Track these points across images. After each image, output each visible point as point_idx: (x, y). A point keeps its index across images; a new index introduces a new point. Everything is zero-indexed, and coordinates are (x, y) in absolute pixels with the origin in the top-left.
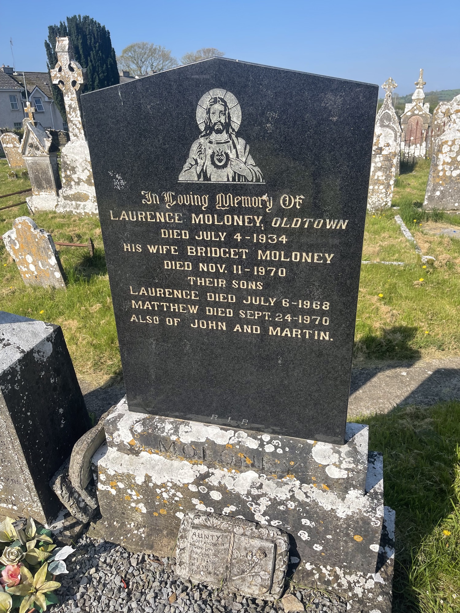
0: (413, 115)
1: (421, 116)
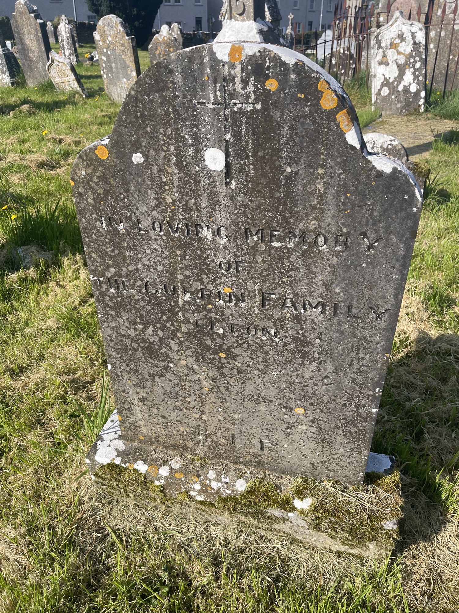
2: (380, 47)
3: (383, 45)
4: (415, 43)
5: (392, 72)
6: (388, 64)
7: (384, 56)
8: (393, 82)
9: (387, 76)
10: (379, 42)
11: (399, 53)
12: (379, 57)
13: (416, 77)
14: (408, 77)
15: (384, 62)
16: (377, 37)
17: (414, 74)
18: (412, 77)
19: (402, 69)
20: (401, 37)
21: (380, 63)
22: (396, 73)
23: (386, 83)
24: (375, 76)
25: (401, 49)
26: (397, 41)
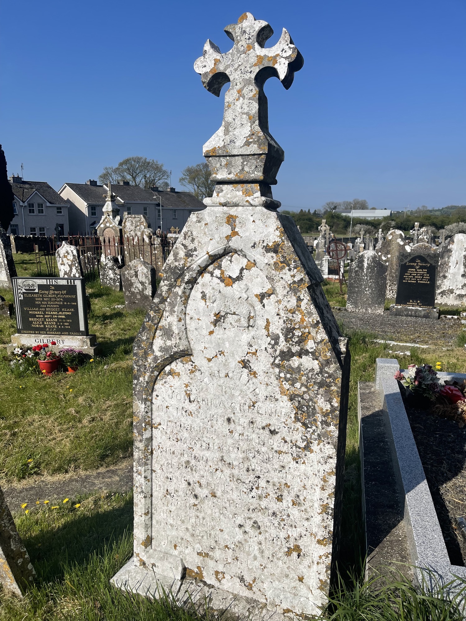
0: (106, 227)
1: (112, 228)
2: (60, 257)
3: (61, 256)
4: (73, 255)
5: (67, 269)
6: (65, 265)
7: (63, 261)
8: (68, 273)
9: (66, 270)
10: (59, 255)
11: (68, 260)
12: (61, 262)
13: (77, 270)
14: (74, 271)
15: (63, 264)
16: (58, 252)
17: (76, 269)
18: (75, 270)
19: (70, 266)
20: (67, 252)
21: (61, 264)
22: (69, 269)
23: (66, 273)
24: (60, 270)
25: (69, 258)
26: (66, 254)
